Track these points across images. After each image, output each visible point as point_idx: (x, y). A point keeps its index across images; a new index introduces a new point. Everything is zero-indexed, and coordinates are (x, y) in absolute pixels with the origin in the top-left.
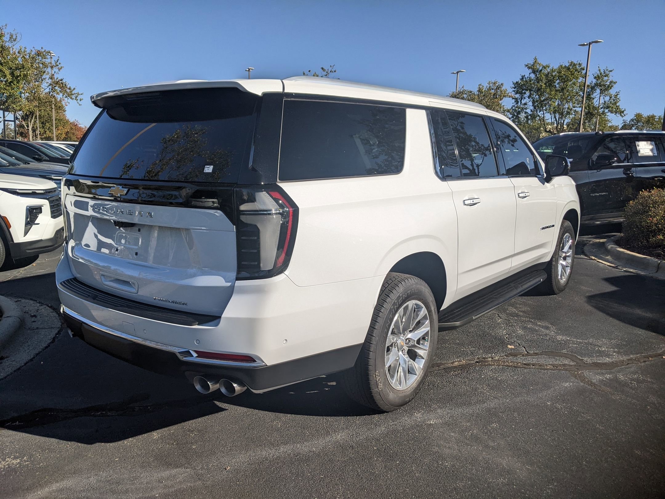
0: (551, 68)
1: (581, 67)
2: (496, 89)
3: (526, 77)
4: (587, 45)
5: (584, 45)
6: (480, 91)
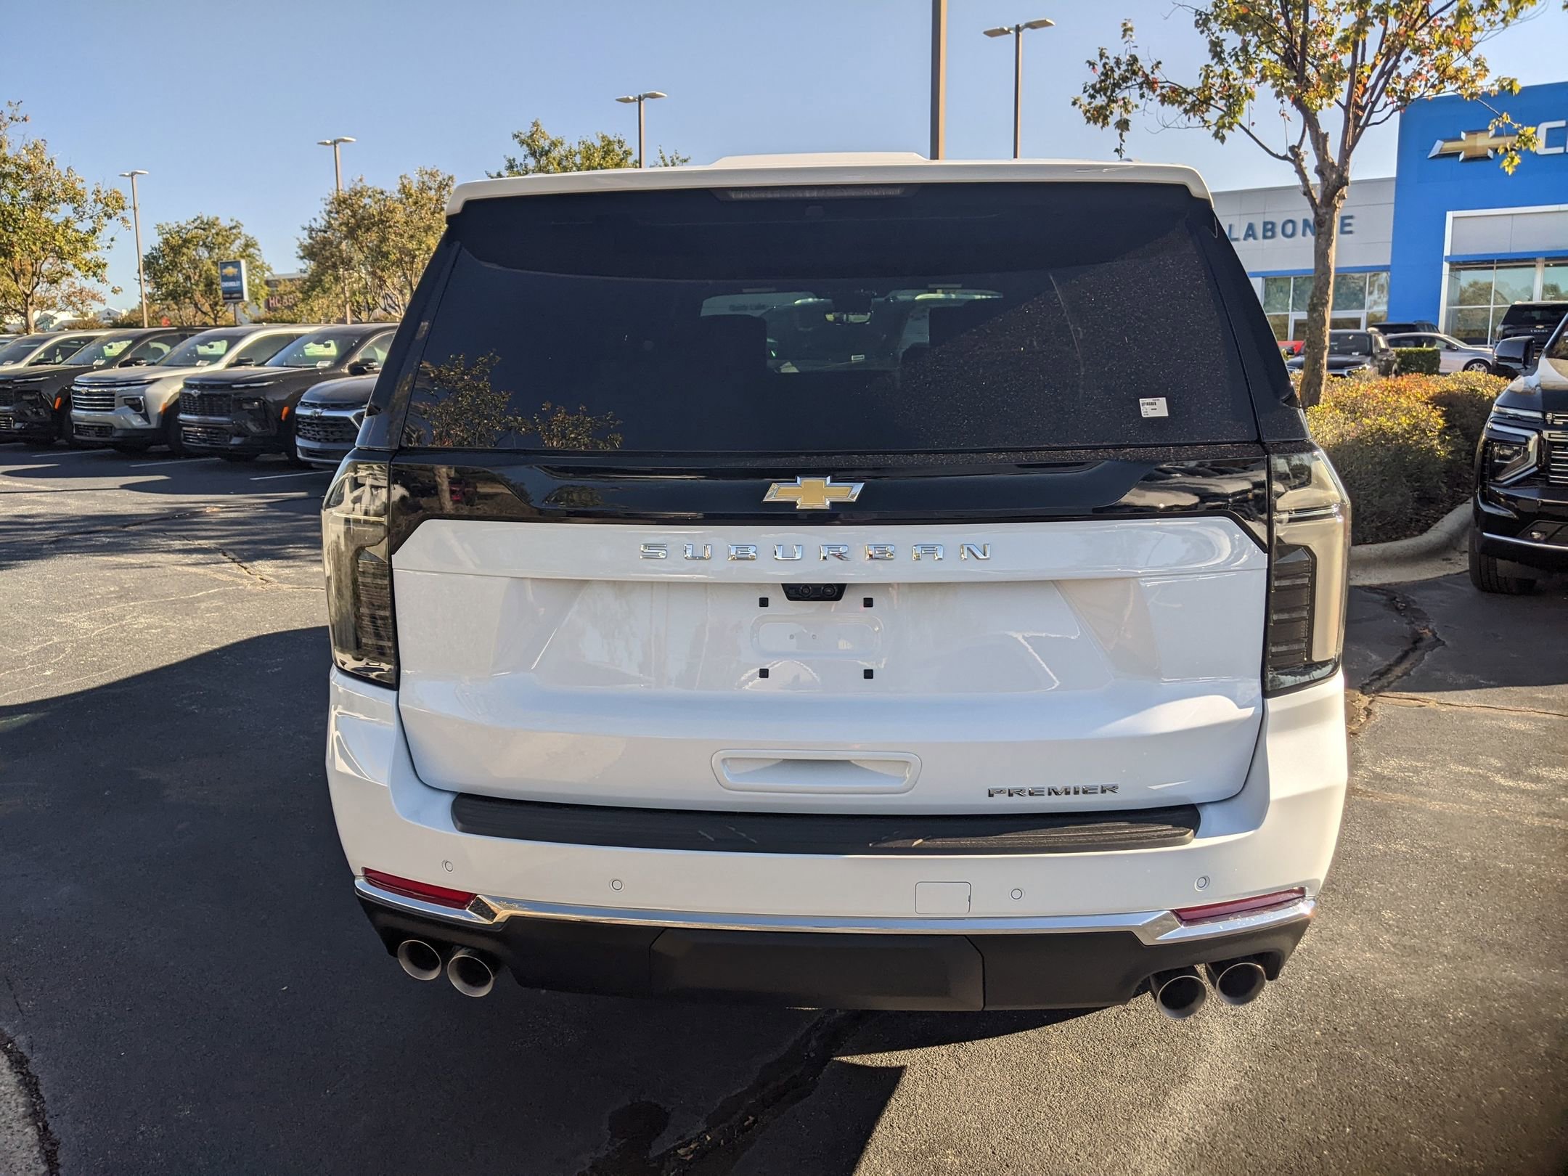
0: (566, 146)
1: (623, 149)
2: (439, 187)
3: (517, 162)
4: (634, 100)
5: (627, 101)
6: (404, 190)
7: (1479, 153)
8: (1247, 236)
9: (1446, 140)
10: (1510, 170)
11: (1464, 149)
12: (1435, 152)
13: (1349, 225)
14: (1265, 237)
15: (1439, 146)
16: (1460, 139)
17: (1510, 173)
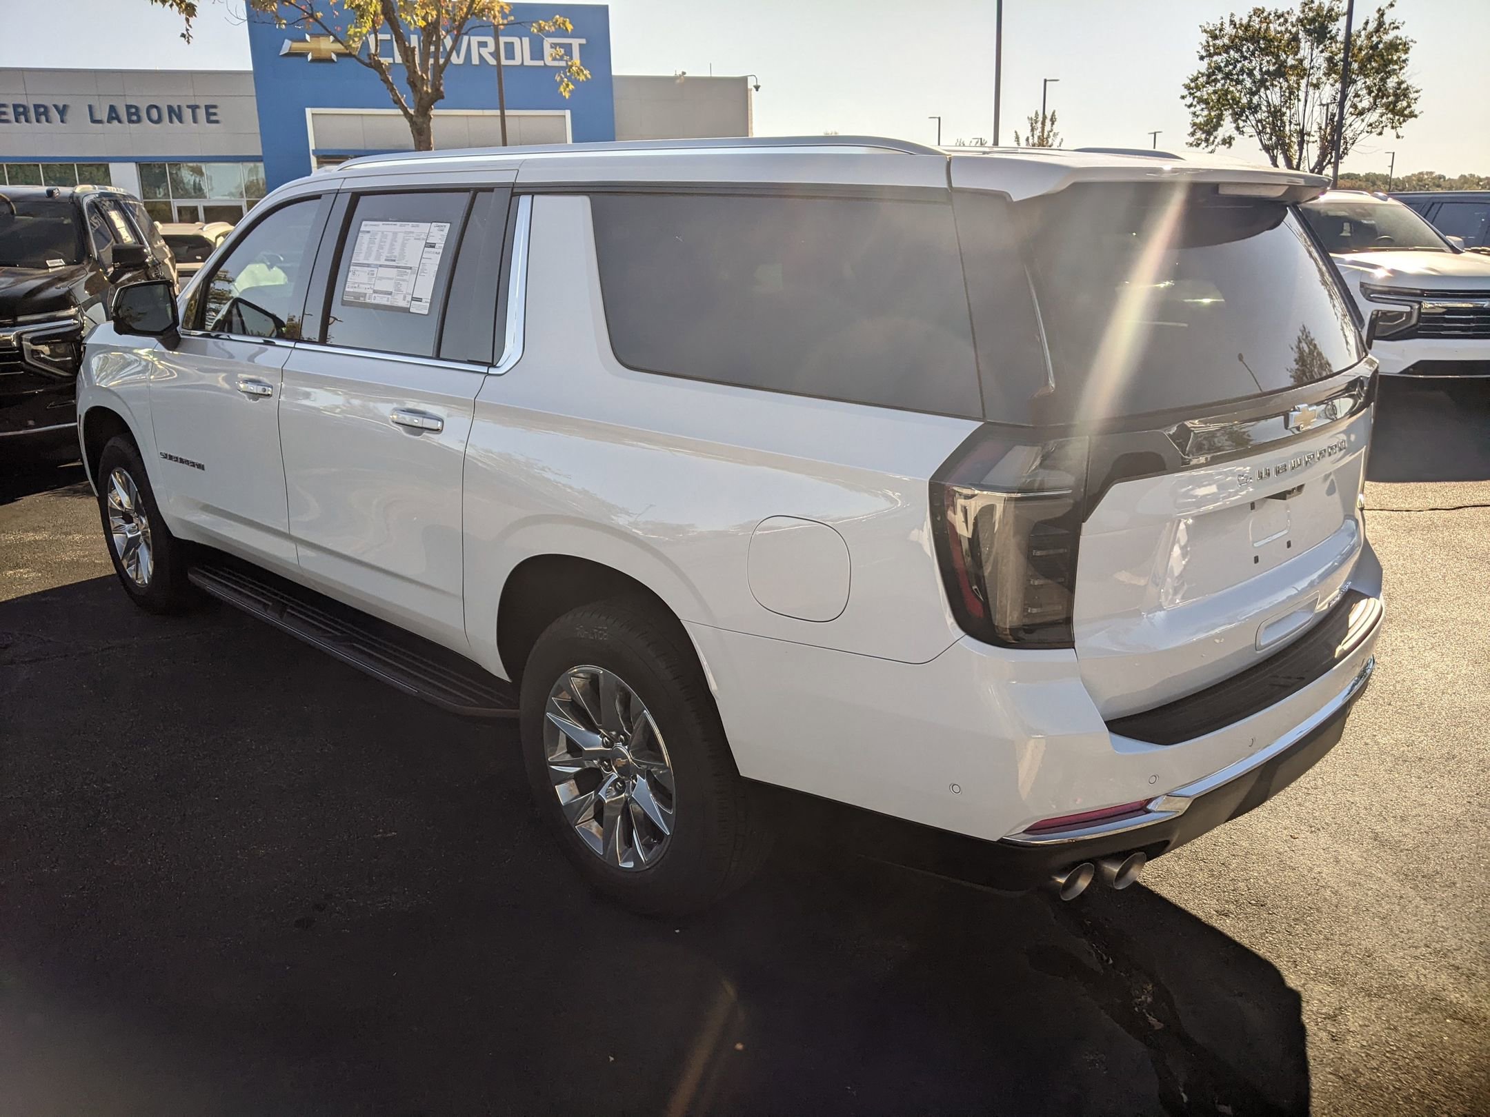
7: (324, 55)
8: (110, 120)
9: (293, 40)
10: (567, 95)
11: (311, 50)
12: (285, 50)
13: (215, 114)
14: (130, 121)
15: (287, 46)
16: (305, 40)
17: (567, 97)
